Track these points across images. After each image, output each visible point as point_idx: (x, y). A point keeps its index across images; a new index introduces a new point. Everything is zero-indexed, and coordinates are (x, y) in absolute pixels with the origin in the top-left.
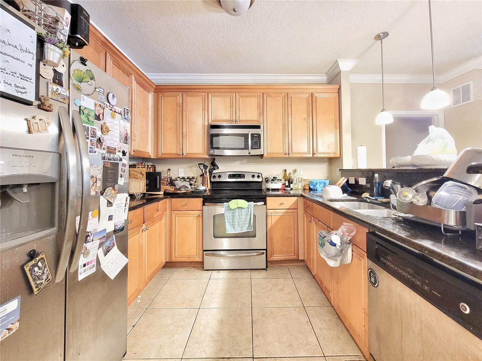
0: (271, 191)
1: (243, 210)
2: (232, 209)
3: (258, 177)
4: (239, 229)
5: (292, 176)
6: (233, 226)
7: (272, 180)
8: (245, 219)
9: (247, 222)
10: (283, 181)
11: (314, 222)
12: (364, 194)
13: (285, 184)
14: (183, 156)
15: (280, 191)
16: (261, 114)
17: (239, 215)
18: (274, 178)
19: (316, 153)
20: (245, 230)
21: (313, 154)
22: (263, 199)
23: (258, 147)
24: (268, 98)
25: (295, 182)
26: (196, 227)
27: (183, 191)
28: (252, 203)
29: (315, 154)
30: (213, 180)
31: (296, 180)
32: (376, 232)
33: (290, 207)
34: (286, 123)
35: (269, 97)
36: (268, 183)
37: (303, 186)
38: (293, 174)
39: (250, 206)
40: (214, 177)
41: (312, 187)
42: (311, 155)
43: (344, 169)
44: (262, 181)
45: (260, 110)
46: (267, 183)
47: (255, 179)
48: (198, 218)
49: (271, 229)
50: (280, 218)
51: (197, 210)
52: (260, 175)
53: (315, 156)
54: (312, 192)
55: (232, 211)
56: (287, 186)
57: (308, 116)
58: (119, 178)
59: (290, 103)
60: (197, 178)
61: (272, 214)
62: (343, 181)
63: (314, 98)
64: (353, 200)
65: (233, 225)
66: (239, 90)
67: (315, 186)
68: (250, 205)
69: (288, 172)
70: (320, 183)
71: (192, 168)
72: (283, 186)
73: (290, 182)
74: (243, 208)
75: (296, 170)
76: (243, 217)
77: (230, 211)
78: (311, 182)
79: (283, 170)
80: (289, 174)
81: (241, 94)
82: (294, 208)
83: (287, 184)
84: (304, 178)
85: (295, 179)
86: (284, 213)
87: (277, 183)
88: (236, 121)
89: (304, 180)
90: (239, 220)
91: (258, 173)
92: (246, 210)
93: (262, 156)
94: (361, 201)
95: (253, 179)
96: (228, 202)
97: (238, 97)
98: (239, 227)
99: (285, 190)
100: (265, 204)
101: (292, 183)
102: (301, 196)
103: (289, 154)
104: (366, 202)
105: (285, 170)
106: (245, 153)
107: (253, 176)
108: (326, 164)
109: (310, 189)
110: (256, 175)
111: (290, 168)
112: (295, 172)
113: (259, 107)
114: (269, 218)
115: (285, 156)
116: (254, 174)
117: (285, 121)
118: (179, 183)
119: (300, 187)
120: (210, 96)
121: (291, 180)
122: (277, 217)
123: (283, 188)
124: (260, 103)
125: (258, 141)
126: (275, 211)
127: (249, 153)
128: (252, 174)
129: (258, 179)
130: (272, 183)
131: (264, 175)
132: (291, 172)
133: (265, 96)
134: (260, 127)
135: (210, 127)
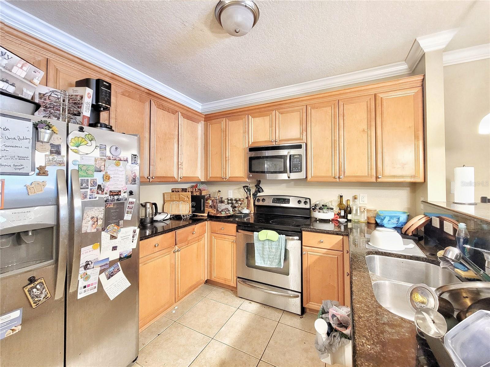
0: (318, 222)
3: (305, 203)
4: (269, 263)
5: (351, 203)
7: (320, 209)
8: (275, 252)
9: (277, 257)
10: (337, 210)
13: (340, 214)
14: (226, 180)
15: (331, 222)
16: (304, 129)
17: (269, 248)
18: (323, 206)
19: (381, 177)
20: (275, 265)
21: (377, 178)
22: (298, 233)
23: (299, 170)
24: (312, 110)
26: (231, 252)
27: (223, 214)
28: (284, 237)
30: (257, 203)
31: (357, 210)
33: (331, 248)
35: (314, 108)
36: (315, 211)
37: (366, 219)
38: (353, 201)
39: (281, 240)
40: (259, 200)
41: (378, 221)
42: (374, 180)
43: (429, 202)
44: (310, 209)
45: (302, 125)
47: (302, 206)
48: (233, 244)
49: (307, 269)
50: (319, 259)
51: (231, 235)
52: (308, 201)
53: (379, 180)
55: (262, 242)
56: (343, 217)
57: (369, 126)
58: (126, 215)
59: (341, 112)
60: (244, 200)
61: (308, 253)
63: (379, 102)
65: (264, 258)
66: (278, 107)
67: (383, 220)
68: (281, 238)
69: (345, 199)
70: (391, 217)
71: (239, 190)
72: (337, 216)
73: (348, 211)
74: (273, 241)
75: (356, 196)
76: (274, 250)
77: (259, 241)
78: (377, 215)
80: (346, 201)
81: (281, 110)
82: (337, 249)
83: (343, 213)
84: (369, 207)
85: (355, 208)
86: (324, 253)
87: (326, 213)
88: (275, 141)
89: (367, 210)
90: (269, 253)
91: (306, 198)
92: (277, 243)
95: (299, 205)
96: (258, 232)
97: (278, 115)
99: (339, 221)
100: (301, 239)
101: (350, 213)
102: (347, 235)
103: (339, 178)
105: (341, 197)
107: (299, 202)
109: (378, 224)
110: (303, 200)
111: (348, 194)
112: (355, 199)
115: (334, 180)
116: (301, 199)
119: (362, 220)
120: (250, 117)
121: (349, 209)
122: (315, 258)
123: (336, 219)
124: (302, 118)
125: (299, 163)
126: (312, 250)
127: (289, 177)
128: (299, 199)
129: (305, 205)
130: (319, 212)
131: (313, 202)
132: (351, 198)
133: (309, 108)
134: (302, 146)
135: (249, 150)
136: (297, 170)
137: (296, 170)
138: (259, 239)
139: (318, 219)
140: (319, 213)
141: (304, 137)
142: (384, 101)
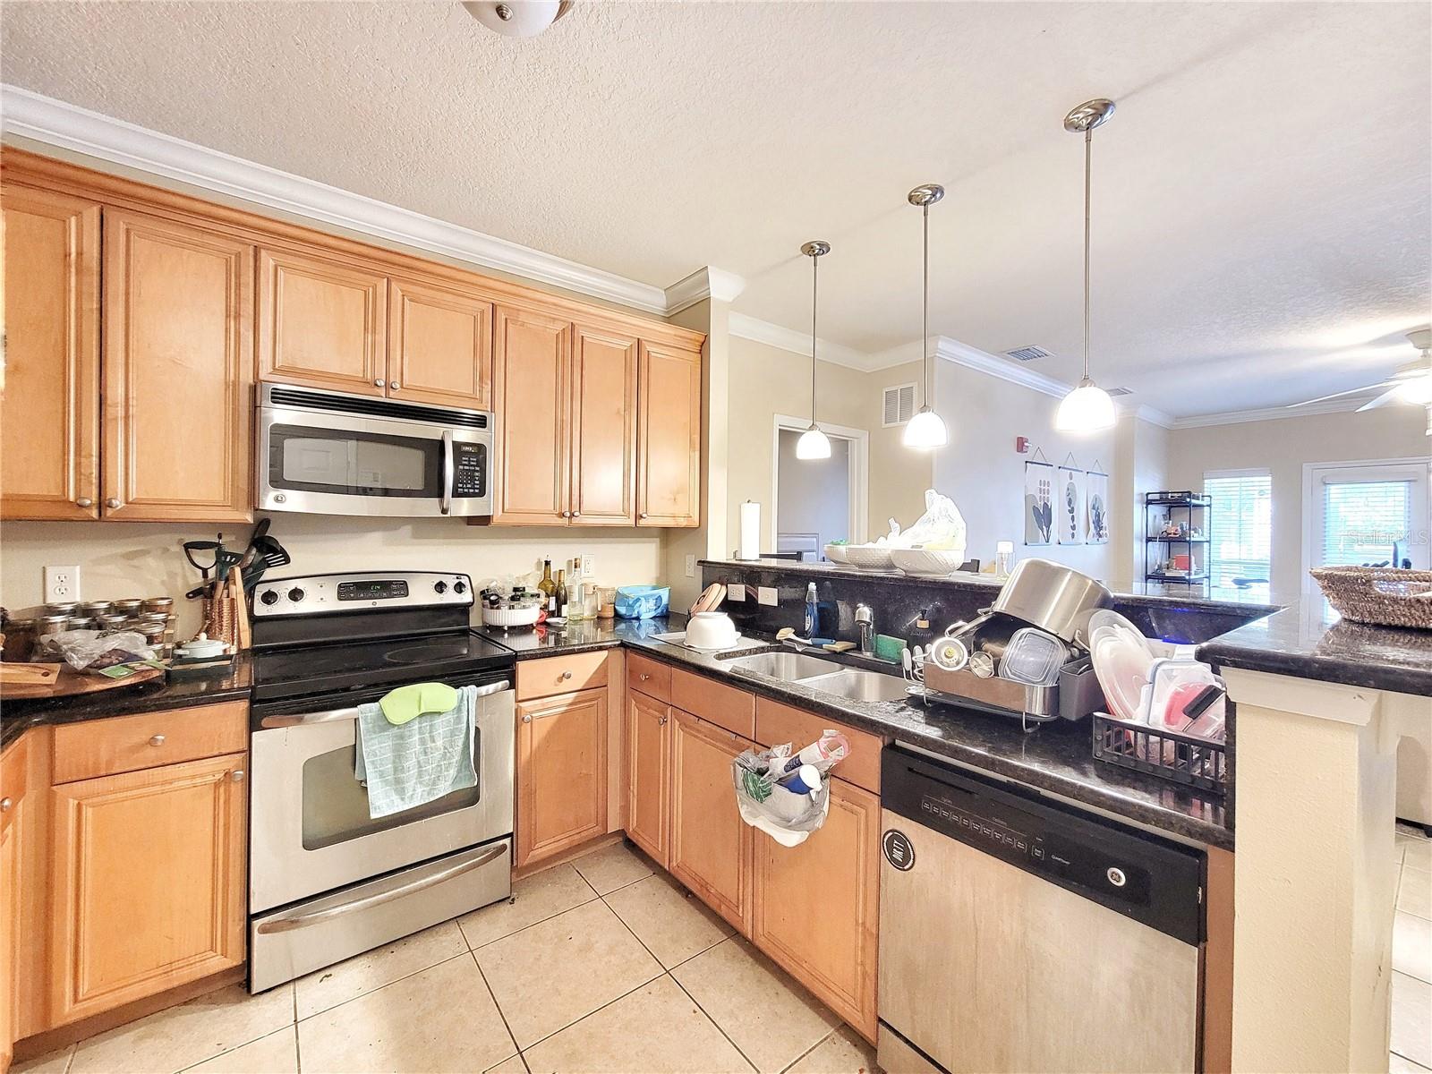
0: (506, 635)
1: (438, 721)
2: (394, 725)
3: (459, 588)
4: (419, 790)
5: (567, 581)
6: (398, 785)
7: (513, 599)
8: (445, 748)
9: (454, 760)
10: (543, 599)
11: (677, 723)
12: (782, 631)
13: (546, 606)
14: (109, 512)
15: (534, 631)
16: (487, 374)
17: (422, 741)
18: (515, 590)
19: (644, 515)
20: (444, 789)
21: (638, 517)
22: (504, 668)
23: (477, 491)
24: (509, 325)
25: (575, 597)
26: (209, 829)
27: (122, 677)
28: (471, 691)
29: (641, 517)
30: (261, 610)
31: (579, 593)
32: (898, 742)
33: (585, 685)
34: (567, 417)
35: (515, 322)
36: (498, 608)
37: (599, 609)
38: (569, 572)
39: (466, 702)
40: (269, 598)
41: (622, 610)
42: (631, 522)
43: (709, 559)
44: (473, 603)
45: (481, 362)
46: (492, 608)
47: (450, 597)
48: (222, 790)
49: (529, 762)
50: (559, 721)
51: (216, 753)
52: (465, 580)
53: (642, 522)
54: (622, 626)
55: (395, 730)
56: (552, 614)
57: (627, 406)
59: (577, 357)
60: (171, 603)
61: (533, 715)
62: (717, 593)
63: (644, 358)
64: (762, 650)
65: (398, 781)
66: (406, 274)
67: (631, 607)
68: (465, 698)
69: (554, 568)
70: (647, 597)
71: (132, 562)
72: (543, 612)
73: (561, 601)
74: (440, 713)
75: (578, 561)
76: (439, 743)
77: (384, 731)
78: (620, 597)
79: (539, 563)
80: (554, 572)
81: (411, 288)
82: (597, 685)
83: (552, 607)
84: (602, 585)
85: (576, 590)
86: (571, 704)
87: (529, 607)
88: (388, 386)
89: (600, 589)
90: (422, 758)
91: (459, 575)
92: (450, 717)
93: (485, 520)
94: (778, 650)
95: (441, 595)
96: (376, 700)
97: (400, 298)
98: (421, 783)
99: (548, 625)
100: (513, 686)
101: (565, 603)
102: (619, 646)
103: (572, 515)
104: (791, 650)
105: (547, 563)
106: (429, 507)
107: (440, 587)
108: (653, 542)
109: (618, 617)
110: (451, 582)
111: (559, 553)
112: (576, 567)
113: (477, 350)
114: (525, 728)
115: (559, 521)
116: (444, 579)
117: (562, 410)
118: (84, 646)
119: (587, 614)
120: (267, 261)
121: (563, 592)
122: (549, 723)
123: (542, 620)
124: (482, 337)
125: (477, 469)
126: (543, 705)
127: (444, 511)
128: (437, 579)
129: (459, 595)
130: (512, 607)
131: (480, 582)
132: (564, 567)
133: (501, 316)
134: (486, 420)
135: (272, 398)
136: (471, 491)
137: (466, 490)
138: (384, 723)
139: (506, 628)
140: (512, 611)
141: (486, 396)
142: (652, 360)
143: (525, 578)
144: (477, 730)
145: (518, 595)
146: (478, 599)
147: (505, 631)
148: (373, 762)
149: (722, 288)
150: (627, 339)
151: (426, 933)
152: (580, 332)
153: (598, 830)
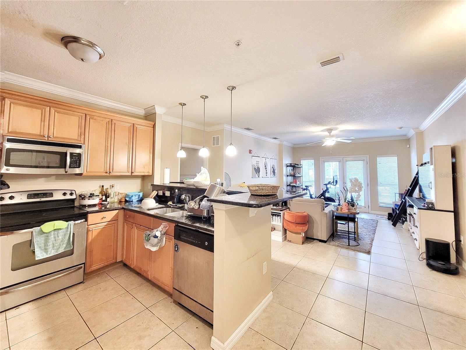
0: (87, 207)
1: (60, 231)
2: (45, 233)
3: (71, 194)
4: (53, 251)
5: (109, 191)
6: (46, 250)
7: (89, 197)
8: (62, 239)
9: (65, 242)
10: (100, 197)
11: (136, 228)
12: (169, 202)
13: (102, 199)
15: (97, 206)
16: (82, 133)
17: (55, 237)
18: (91, 194)
19: (134, 172)
20: (61, 250)
21: (132, 173)
22: (84, 216)
23: (78, 166)
24: (91, 120)
25: (112, 196)
28: (72, 223)
29: (133, 172)
31: (114, 194)
33: (111, 220)
34: (109, 145)
35: (92, 119)
36: (85, 200)
37: (120, 199)
38: (110, 189)
39: (70, 226)
40: (1, 199)
41: (127, 199)
42: (130, 174)
43: (154, 184)
44: (76, 198)
45: (81, 129)
46: (82, 200)
47: (68, 197)
49: (91, 242)
50: (101, 230)
52: (73, 192)
53: (133, 174)
54: (127, 204)
55: (45, 234)
56: (104, 201)
57: (129, 142)
59: (113, 128)
61: (93, 229)
62: (154, 194)
63: (135, 129)
64: (162, 207)
66: (56, 105)
67: (130, 198)
68: (70, 224)
69: (105, 188)
70: (135, 195)
72: (100, 201)
73: (107, 197)
74: (61, 229)
75: (113, 185)
76: (60, 237)
77: (42, 235)
78: (127, 195)
79: (100, 186)
80: (105, 189)
81: (57, 109)
82: (115, 219)
83: (104, 198)
85: (112, 194)
86: (106, 225)
87: (95, 199)
88: (48, 137)
89: (120, 193)
90: (54, 242)
91: (71, 190)
92: (64, 230)
94: (167, 207)
95: (65, 196)
96: (40, 226)
97: (54, 112)
98: (53, 249)
99: (102, 204)
100: (86, 220)
101: (109, 198)
102: (122, 208)
103: (110, 172)
105: (103, 186)
106: (61, 171)
107: (65, 194)
108: (139, 179)
109: (126, 201)
110: (68, 192)
111: (107, 184)
112: (112, 187)
113: (80, 127)
114: (90, 233)
115: (105, 174)
116: (66, 192)
117: (108, 143)
119: (116, 200)
120: (8, 101)
121: (108, 195)
122: (98, 231)
123: (100, 203)
124: (81, 123)
125: (78, 160)
126: (96, 226)
127: (66, 172)
128: (64, 192)
129: (71, 196)
130: (89, 199)
131: (79, 192)
132: (109, 187)
133: (88, 117)
134: (81, 146)
135: (7, 141)
136: (76, 166)
137: (74, 166)
138: (42, 232)
139: (87, 205)
140: (89, 200)
141: (82, 139)
142: (137, 130)
143: (95, 191)
144: (74, 234)
145: (92, 196)
146: (78, 197)
147: (86, 206)
148: (37, 244)
149: (159, 110)
150: (129, 123)
151: (54, 294)
152: (114, 122)
153: (114, 261)
